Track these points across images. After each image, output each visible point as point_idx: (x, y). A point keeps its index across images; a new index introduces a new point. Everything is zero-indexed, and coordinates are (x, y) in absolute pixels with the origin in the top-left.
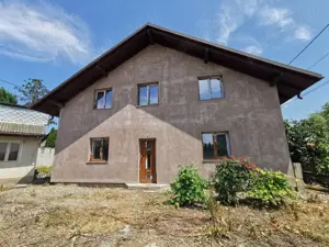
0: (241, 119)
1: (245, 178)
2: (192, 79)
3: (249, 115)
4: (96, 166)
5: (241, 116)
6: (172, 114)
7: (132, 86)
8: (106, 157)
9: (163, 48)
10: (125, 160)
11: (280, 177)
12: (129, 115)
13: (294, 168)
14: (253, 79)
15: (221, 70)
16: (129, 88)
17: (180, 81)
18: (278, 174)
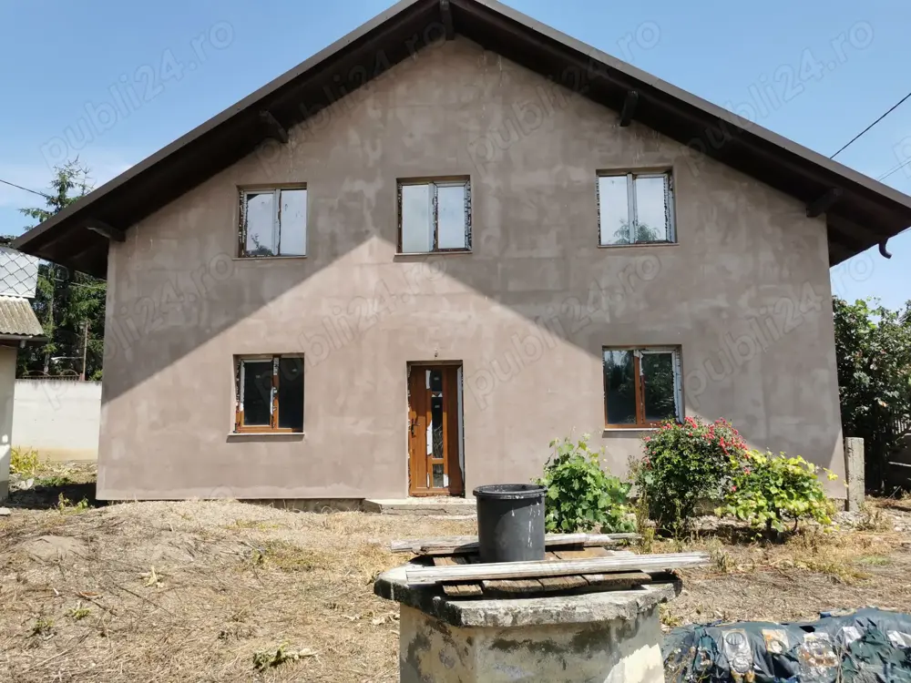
0: (719, 310)
1: (718, 473)
2: (580, 175)
3: (743, 301)
4: (262, 447)
5: (721, 302)
6: (513, 286)
7: (379, 184)
8: (293, 416)
9: (485, 57)
10: (362, 428)
11: (798, 471)
12: (373, 281)
13: (846, 450)
14: (761, 191)
15: (670, 152)
16: (370, 190)
17: (541, 178)
18: (794, 465)
